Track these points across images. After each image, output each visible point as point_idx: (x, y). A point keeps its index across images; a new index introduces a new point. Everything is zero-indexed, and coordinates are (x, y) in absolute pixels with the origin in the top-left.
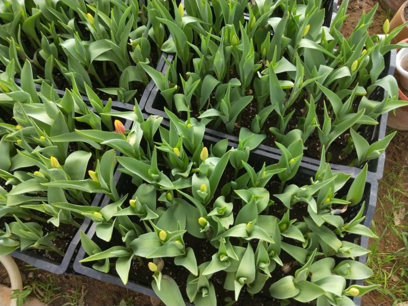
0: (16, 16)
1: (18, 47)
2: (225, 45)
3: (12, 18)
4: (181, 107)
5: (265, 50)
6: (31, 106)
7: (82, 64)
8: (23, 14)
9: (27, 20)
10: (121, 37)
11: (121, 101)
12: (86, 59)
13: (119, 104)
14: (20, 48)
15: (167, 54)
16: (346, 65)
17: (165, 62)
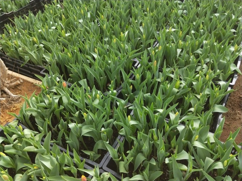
0: (53, 107)
1: (49, 123)
2: (150, 140)
3: (51, 108)
4: (122, 170)
5: (173, 144)
6: (45, 157)
7: (76, 136)
8: (56, 107)
9: (57, 110)
10: (99, 125)
11: (91, 160)
12: (79, 134)
13: (90, 162)
14: (50, 123)
15: (121, 136)
16: (221, 161)
17: (118, 142)
